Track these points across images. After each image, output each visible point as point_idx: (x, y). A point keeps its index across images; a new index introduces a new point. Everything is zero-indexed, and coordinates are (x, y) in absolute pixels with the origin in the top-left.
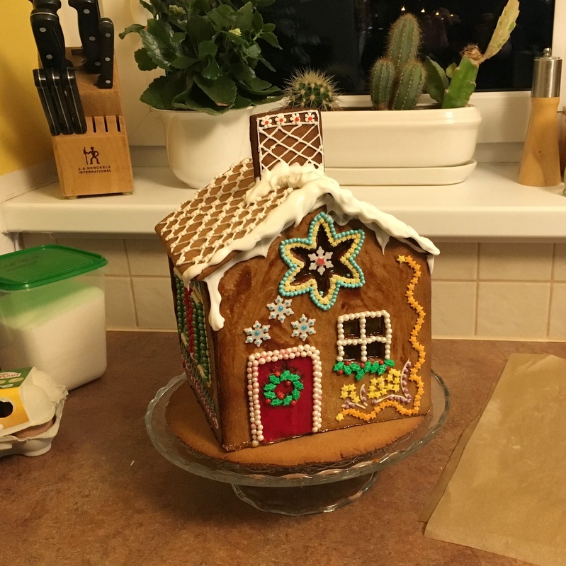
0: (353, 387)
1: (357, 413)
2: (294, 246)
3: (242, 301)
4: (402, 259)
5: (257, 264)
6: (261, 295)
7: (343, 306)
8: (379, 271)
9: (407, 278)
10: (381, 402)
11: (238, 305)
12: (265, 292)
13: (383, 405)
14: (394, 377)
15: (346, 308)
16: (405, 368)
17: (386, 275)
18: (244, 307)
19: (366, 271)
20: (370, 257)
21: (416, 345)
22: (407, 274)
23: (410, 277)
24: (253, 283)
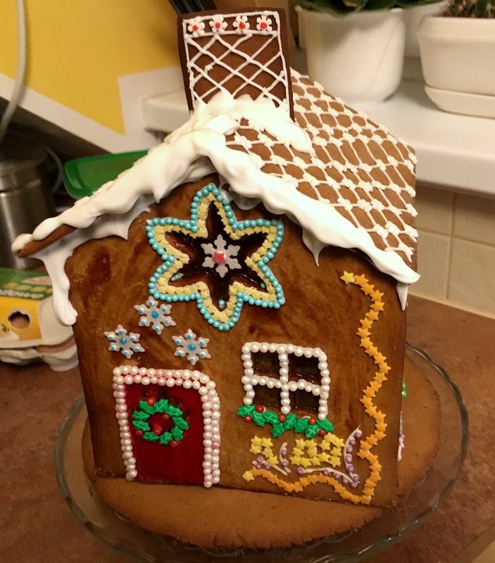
0: (268, 442)
1: (273, 478)
2: (170, 229)
3: (99, 294)
4: (349, 277)
5: (117, 247)
6: (126, 291)
7: (251, 330)
8: (311, 290)
9: (360, 308)
10: (311, 474)
11: (94, 299)
12: (132, 287)
13: (315, 478)
14: (332, 445)
15: (256, 332)
16: (351, 438)
17: (322, 297)
18: (103, 302)
19: (288, 285)
20: (294, 266)
21: (372, 409)
22: (360, 302)
23: (364, 308)
24: (114, 271)
